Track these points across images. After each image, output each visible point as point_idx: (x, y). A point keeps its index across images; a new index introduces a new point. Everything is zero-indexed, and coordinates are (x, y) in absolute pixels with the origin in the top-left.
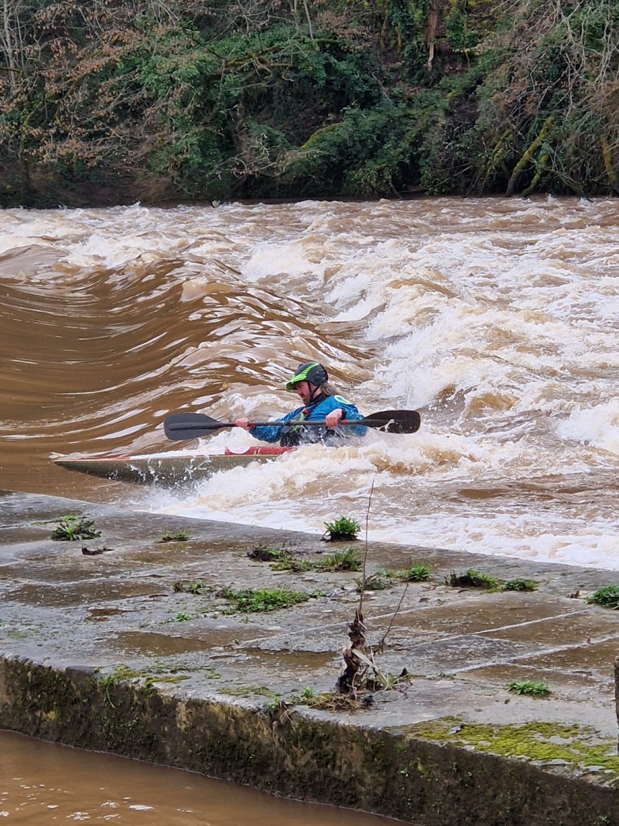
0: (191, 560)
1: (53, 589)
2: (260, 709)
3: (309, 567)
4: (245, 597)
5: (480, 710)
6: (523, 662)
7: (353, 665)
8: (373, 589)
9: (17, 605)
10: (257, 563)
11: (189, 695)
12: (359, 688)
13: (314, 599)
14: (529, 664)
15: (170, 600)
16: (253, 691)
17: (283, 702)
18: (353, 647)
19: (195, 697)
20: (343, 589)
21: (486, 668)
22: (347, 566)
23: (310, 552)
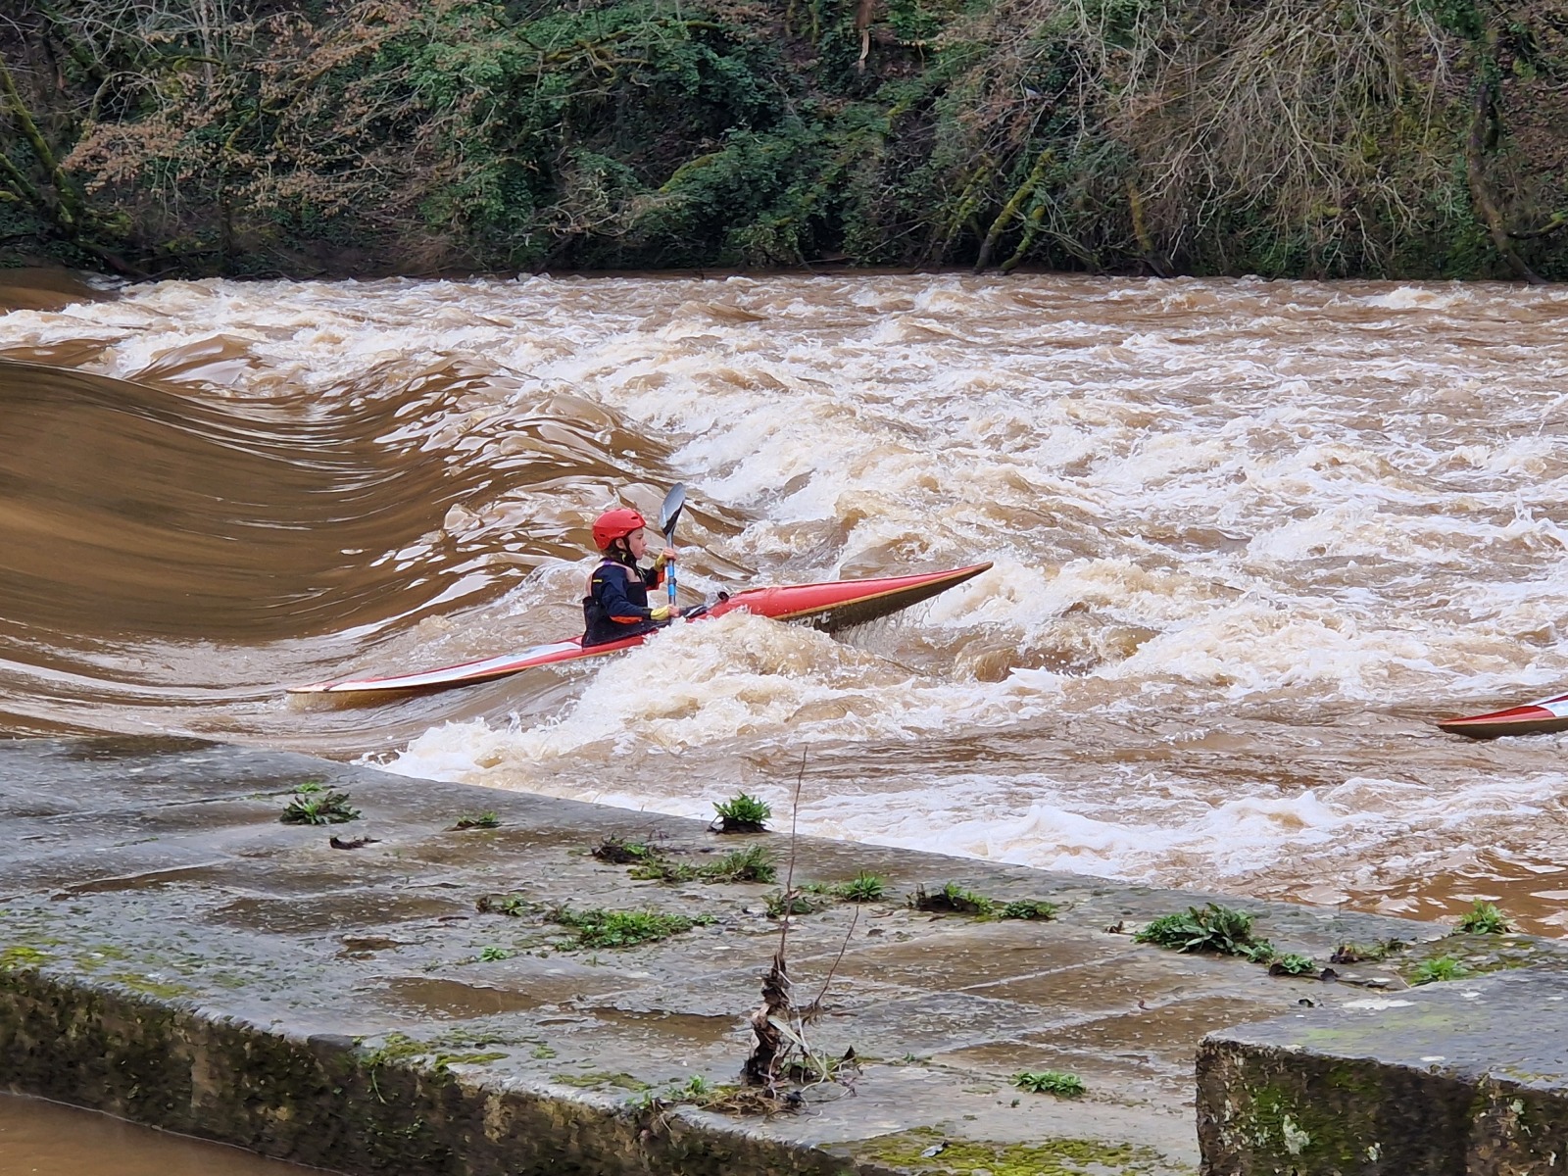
0: (502, 859)
1: (284, 905)
2: (619, 1111)
3: (691, 875)
4: (590, 923)
5: (972, 1118)
6: (1037, 1038)
7: (768, 1040)
8: (793, 913)
9: (227, 931)
10: (610, 867)
11: (507, 1085)
12: (777, 1078)
13: (700, 928)
14: (1047, 1041)
15: (472, 929)
16: (609, 1079)
17: (658, 1100)
18: (769, 1013)
19: (517, 1088)
20: (745, 911)
21: (978, 1047)
22: (752, 874)
23: (690, 850)
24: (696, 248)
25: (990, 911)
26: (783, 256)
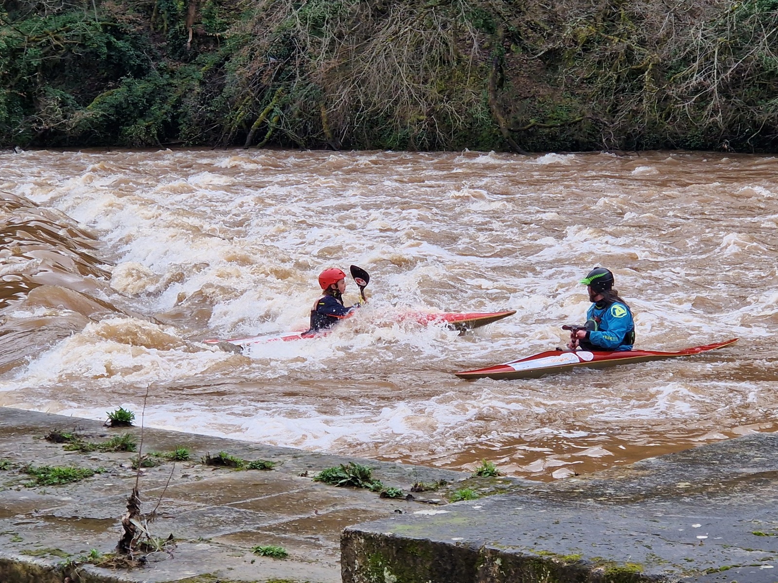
2: (54, 568)
3: (94, 448)
4: (43, 473)
5: (231, 569)
6: (264, 529)
7: (130, 531)
8: (145, 467)
10: (53, 445)
12: (135, 550)
13: (98, 475)
14: (270, 531)
16: (49, 552)
17: (74, 562)
18: (130, 517)
19: (2, 557)
20: (121, 466)
21: (235, 534)
22: (125, 447)
23: (94, 435)
24: (106, 137)
25: (242, 465)
26: (149, 141)
